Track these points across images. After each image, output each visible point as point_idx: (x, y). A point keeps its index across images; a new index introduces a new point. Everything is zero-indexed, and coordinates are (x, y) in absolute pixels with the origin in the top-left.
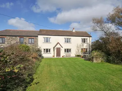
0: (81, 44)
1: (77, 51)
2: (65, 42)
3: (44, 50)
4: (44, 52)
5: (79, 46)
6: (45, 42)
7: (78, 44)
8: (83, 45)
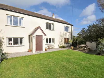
0: (64, 33)
1: (60, 41)
2: (47, 28)
3: (10, 39)
4: (10, 44)
5: (62, 35)
6: (11, 24)
7: (61, 33)
8: (66, 34)
